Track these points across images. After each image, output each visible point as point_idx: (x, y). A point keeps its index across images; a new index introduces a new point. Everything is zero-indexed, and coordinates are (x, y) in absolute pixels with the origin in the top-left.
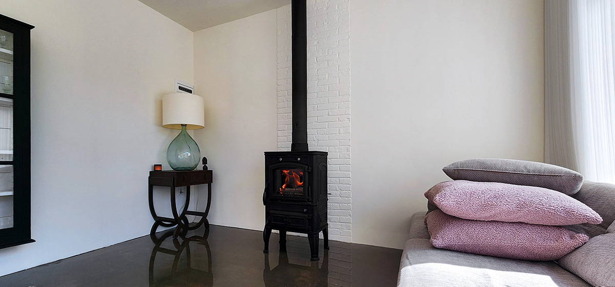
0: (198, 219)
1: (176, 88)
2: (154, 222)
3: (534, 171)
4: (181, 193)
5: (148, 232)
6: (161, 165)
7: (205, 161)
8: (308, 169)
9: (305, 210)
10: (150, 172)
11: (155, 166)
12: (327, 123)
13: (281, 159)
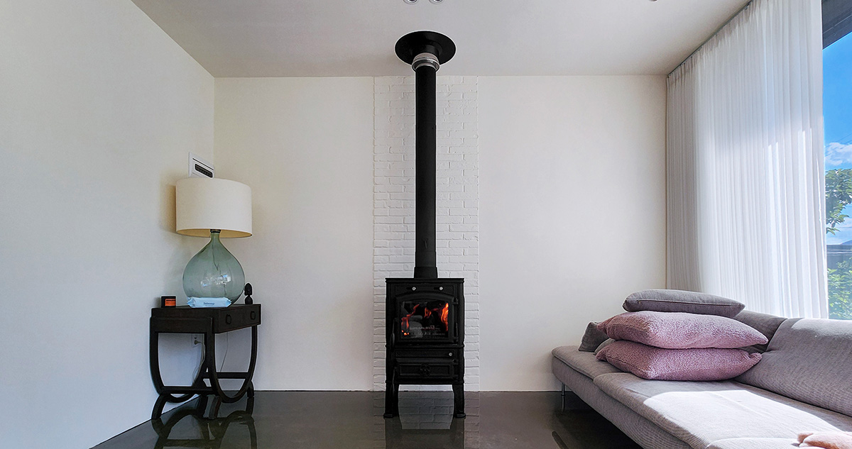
0: (237, 385)
1: (191, 167)
2: (157, 396)
3: (708, 301)
4: (196, 343)
5: (148, 416)
6: (174, 297)
7: (248, 289)
8: (455, 301)
9: (450, 354)
10: (152, 309)
11: (164, 298)
12: (448, 241)
13: (414, 289)
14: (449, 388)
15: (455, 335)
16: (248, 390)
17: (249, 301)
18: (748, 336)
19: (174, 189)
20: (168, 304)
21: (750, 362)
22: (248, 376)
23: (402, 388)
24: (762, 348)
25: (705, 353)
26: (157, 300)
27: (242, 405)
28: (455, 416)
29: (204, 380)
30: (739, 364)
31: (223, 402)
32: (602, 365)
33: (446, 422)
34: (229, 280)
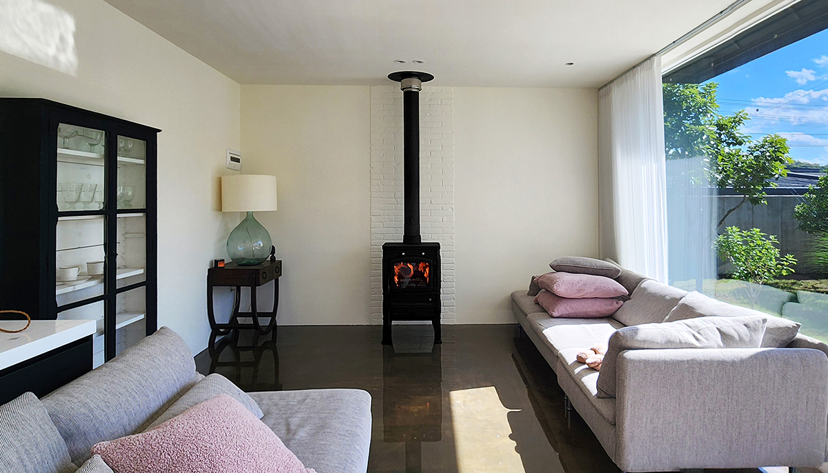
1: (228, 158)
2: (212, 330)
3: (600, 267)
5: (205, 346)
6: (223, 260)
7: (273, 252)
8: (433, 262)
9: (430, 300)
10: (209, 270)
11: (216, 262)
12: (429, 211)
13: (403, 254)
14: (430, 322)
15: (434, 286)
16: (273, 325)
17: (273, 259)
18: (616, 290)
19: (220, 179)
20: (220, 265)
21: (616, 306)
22: (273, 315)
23: (394, 323)
24: (625, 298)
25: (590, 301)
26: (212, 262)
27: (269, 337)
28: (435, 343)
29: (238, 318)
30: (610, 308)
31: (261, 334)
32: (536, 307)
33: (429, 348)
34: (262, 245)
